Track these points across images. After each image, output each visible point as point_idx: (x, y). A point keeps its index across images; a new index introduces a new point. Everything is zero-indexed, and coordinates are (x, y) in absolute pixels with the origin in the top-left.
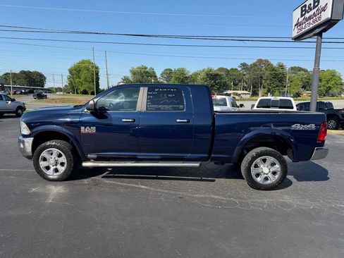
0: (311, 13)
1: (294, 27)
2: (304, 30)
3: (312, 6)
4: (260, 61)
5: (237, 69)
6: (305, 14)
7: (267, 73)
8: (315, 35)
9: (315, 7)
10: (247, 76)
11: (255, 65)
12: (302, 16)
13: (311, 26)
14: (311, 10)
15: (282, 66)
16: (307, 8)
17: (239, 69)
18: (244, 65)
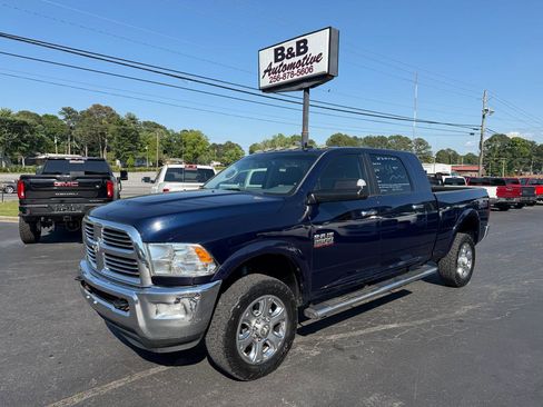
0: (295, 60)
1: (262, 74)
2: (282, 81)
3: (295, 50)
4: (97, 107)
5: (56, 117)
6: (282, 59)
7: (113, 128)
8: (301, 89)
9: (299, 54)
10: (79, 130)
11: (89, 113)
12: (276, 60)
13: (295, 77)
14: (293, 55)
15: (133, 119)
16: (286, 53)
17: (61, 117)
18: (69, 112)
